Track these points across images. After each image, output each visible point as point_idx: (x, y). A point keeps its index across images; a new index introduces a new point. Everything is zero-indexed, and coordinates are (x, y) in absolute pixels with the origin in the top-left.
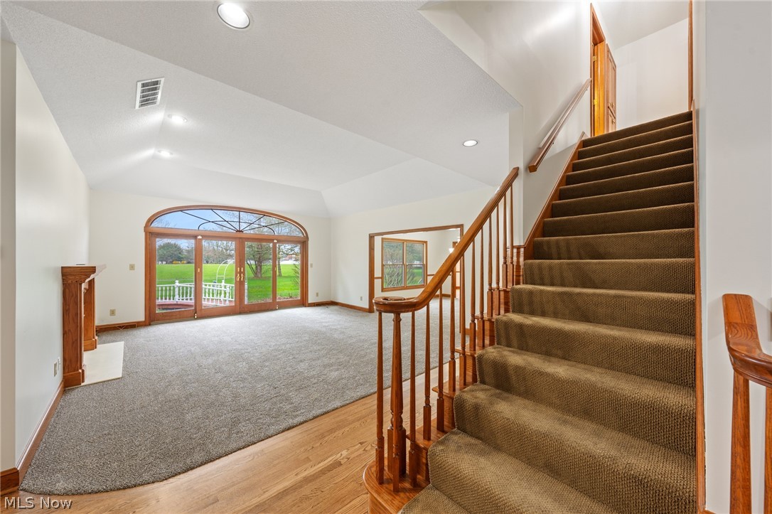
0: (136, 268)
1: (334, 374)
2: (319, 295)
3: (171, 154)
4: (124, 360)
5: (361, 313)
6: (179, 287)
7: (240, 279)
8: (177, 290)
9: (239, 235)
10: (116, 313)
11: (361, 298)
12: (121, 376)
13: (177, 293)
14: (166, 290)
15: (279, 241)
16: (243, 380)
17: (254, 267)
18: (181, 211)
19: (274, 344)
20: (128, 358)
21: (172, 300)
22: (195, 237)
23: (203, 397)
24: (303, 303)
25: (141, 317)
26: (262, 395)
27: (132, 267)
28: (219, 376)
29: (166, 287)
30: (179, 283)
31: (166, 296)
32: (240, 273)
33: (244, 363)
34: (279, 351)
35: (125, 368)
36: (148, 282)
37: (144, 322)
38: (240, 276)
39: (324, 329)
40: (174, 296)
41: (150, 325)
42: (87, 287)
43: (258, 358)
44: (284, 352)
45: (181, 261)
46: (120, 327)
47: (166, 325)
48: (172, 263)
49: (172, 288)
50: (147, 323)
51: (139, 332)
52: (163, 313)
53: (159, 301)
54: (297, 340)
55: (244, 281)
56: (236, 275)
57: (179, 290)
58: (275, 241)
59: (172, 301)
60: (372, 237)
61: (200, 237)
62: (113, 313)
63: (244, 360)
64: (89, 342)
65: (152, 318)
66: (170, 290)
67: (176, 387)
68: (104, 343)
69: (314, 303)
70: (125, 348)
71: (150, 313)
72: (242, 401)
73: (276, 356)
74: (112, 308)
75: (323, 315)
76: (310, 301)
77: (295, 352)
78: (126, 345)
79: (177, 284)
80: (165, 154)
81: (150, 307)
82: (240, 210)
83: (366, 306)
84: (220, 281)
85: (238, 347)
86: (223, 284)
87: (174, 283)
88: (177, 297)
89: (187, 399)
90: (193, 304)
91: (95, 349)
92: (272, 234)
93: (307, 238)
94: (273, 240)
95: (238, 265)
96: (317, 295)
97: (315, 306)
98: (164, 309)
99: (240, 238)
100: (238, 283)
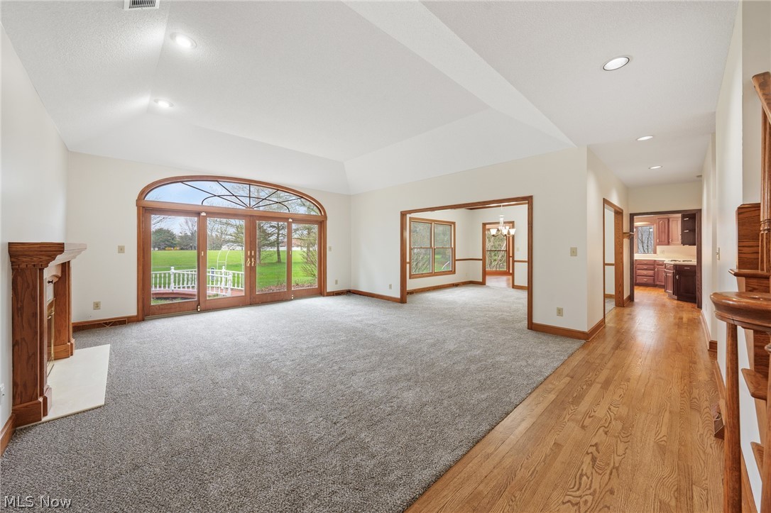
0: (126, 250)
1: (409, 397)
2: (338, 282)
3: (171, 105)
4: (109, 374)
5: (392, 304)
6: (175, 274)
7: (251, 264)
8: (172, 277)
9: (250, 212)
10: (102, 306)
12: (102, 403)
13: (172, 280)
14: (160, 277)
15: (294, 221)
16: (283, 408)
18: (182, 182)
19: (305, 346)
20: (114, 371)
21: (167, 288)
22: (198, 214)
23: (230, 444)
24: (321, 292)
25: (132, 311)
26: (320, 438)
27: (121, 249)
28: (246, 401)
29: (160, 274)
30: (175, 269)
31: (160, 284)
32: (251, 257)
33: (276, 377)
34: (315, 357)
35: (110, 387)
36: (141, 267)
37: (137, 316)
38: (251, 260)
39: (358, 325)
40: (169, 284)
41: (143, 320)
42: (60, 275)
43: (292, 369)
44: (323, 359)
45: (174, 247)
46: (106, 323)
47: (163, 320)
48: (164, 249)
49: (167, 275)
50: (140, 317)
51: (130, 331)
52: (159, 306)
53: (153, 290)
54: (333, 340)
55: (255, 267)
56: (246, 260)
57: (175, 277)
58: (290, 220)
59: (167, 290)
60: (403, 215)
61: (203, 214)
62: (97, 306)
63: (274, 372)
64: (62, 347)
65: (146, 312)
66: (165, 277)
67: (187, 423)
68: (84, 346)
69: (333, 292)
70: (111, 354)
71: (143, 307)
72: (294, 451)
73: (315, 365)
74: (97, 301)
76: (329, 289)
77: (337, 359)
78: (113, 351)
79: (173, 270)
80: (164, 105)
81: (143, 299)
82: (250, 182)
83: (398, 295)
84: (220, 268)
85: (259, 351)
86: (224, 270)
87: (170, 269)
88: (172, 285)
89: (206, 448)
90: (196, 293)
91: (71, 357)
92: (287, 211)
93: (325, 216)
94: (288, 219)
95: (249, 248)
96: (336, 282)
97: (333, 295)
98: (158, 298)
99: (251, 216)
100: (248, 270)
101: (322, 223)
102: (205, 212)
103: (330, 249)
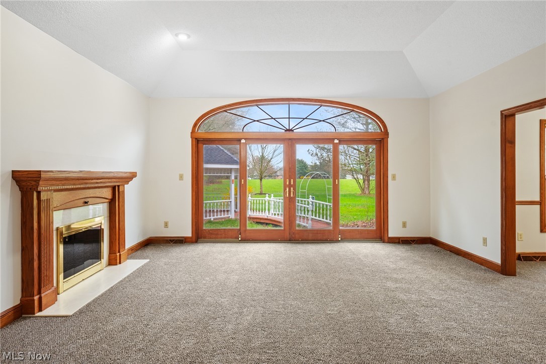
2: (407, 225)
3: (189, 36)
7: (289, 194)
9: (289, 135)
11: (485, 240)
15: (341, 141)
17: (361, 182)
18: (225, 111)
22: (239, 141)
24: (380, 234)
25: (188, 233)
27: (181, 177)
32: (289, 186)
36: (194, 194)
37: (191, 238)
38: (289, 190)
41: (196, 242)
50: (194, 239)
52: (209, 230)
55: (294, 197)
56: (285, 189)
58: (336, 141)
60: (508, 118)
61: (243, 141)
62: (166, 225)
65: (199, 236)
69: (399, 238)
71: (196, 230)
75: (402, 264)
76: (392, 233)
80: (183, 38)
81: (196, 222)
82: (289, 101)
83: (496, 258)
91: (119, 266)
92: (333, 130)
93: (386, 133)
94: (334, 139)
95: (288, 176)
96: (404, 225)
97: (399, 243)
98: (258, 223)
99: (290, 139)
100: (287, 201)
101: (380, 141)
102: (245, 139)
103: (394, 177)
